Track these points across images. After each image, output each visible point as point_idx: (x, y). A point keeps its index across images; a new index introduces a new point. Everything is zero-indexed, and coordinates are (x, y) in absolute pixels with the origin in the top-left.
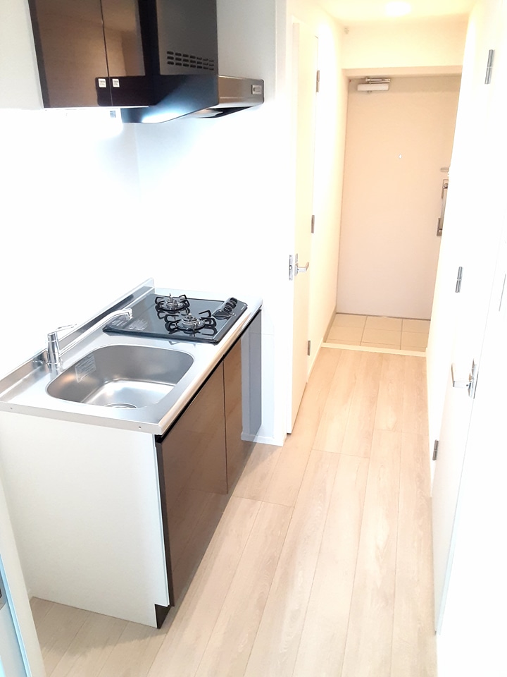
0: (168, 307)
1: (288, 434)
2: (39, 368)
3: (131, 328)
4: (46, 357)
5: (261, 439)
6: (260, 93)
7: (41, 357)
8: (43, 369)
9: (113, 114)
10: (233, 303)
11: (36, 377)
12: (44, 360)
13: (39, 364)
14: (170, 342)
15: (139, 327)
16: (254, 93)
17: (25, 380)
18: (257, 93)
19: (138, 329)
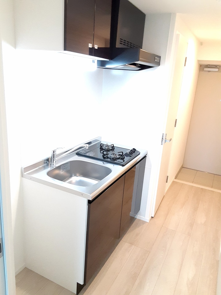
0: (105, 148)
1: (152, 217)
2: (46, 164)
3: (87, 154)
4: (50, 160)
5: (139, 217)
6: (159, 61)
7: (48, 160)
8: (48, 165)
9: (93, 62)
10: (134, 151)
11: (44, 168)
12: (49, 162)
13: (47, 163)
14: (103, 163)
15: (91, 154)
16: (155, 60)
17: (39, 168)
18: (157, 61)
19: (90, 155)
